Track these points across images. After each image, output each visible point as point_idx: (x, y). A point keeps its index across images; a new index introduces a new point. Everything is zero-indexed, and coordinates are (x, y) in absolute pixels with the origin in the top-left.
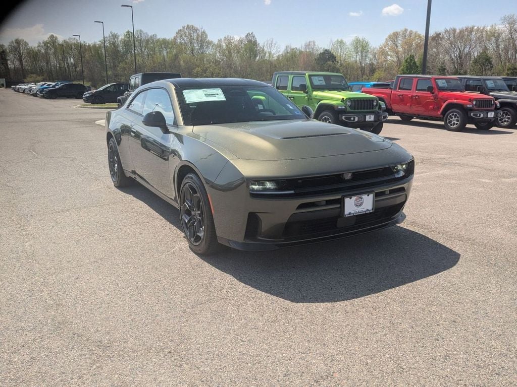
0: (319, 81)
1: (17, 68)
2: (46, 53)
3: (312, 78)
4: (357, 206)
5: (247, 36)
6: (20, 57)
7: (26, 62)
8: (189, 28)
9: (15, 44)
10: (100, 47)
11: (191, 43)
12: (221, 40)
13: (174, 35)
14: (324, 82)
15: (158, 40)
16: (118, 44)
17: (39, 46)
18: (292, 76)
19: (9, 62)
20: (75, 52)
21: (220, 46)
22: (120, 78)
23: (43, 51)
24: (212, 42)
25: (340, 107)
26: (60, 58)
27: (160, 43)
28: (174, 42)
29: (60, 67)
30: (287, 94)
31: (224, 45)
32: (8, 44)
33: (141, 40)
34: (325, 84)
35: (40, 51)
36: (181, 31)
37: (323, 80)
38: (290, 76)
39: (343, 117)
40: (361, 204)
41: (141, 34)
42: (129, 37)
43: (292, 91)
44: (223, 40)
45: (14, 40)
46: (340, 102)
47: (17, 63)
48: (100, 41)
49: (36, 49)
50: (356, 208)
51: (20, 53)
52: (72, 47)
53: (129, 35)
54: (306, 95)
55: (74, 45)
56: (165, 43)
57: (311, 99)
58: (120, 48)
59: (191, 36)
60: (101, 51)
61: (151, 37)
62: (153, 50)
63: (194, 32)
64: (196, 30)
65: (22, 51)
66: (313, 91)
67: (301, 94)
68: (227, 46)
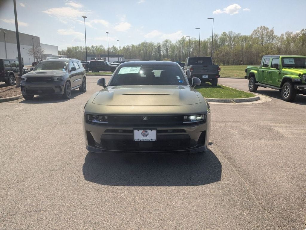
0: (290, 61)
1: (165, 55)
2: (180, 46)
3: (284, 59)
4: (143, 136)
5: (302, 31)
6: (167, 49)
7: (169, 51)
8: (262, 28)
9: (165, 42)
10: (207, 42)
11: (262, 37)
12: (283, 34)
13: (252, 33)
14: (294, 62)
15: (241, 37)
16: (217, 40)
17: (176, 43)
18: (272, 58)
19: (161, 52)
20: (194, 45)
21: (282, 38)
22: (214, 59)
23: (178, 45)
24: (277, 36)
25: (296, 80)
26: (186, 49)
27: (242, 38)
28: (251, 37)
29: (185, 54)
30: (268, 70)
31: (285, 38)
32: (162, 42)
33: (231, 37)
34: (294, 64)
35: (176, 45)
36: (256, 30)
37: (293, 60)
38: (271, 58)
39: (298, 87)
40: (147, 135)
41: (231, 33)
42: (224, 36)
43: (271, 68)
44: (284, 35)
45: (165, 40)
46: (297, 76)
47: (165, 53)
48: (208, 39)
49: (175, 44)
50: (143, 137)
51: (167, 46)
52: (192, 43)
53: (224, 34)
54: (278, 71)
55: (194, 41)
56: (245, 38)
57: (281, 74)
58: (218, 42)
59: (262, 33)
60: (208, 45)
61: (237, 35)
62: (238, 42)
63: (265, 30)
64: (267, 29)
65: (168, 46)
66: (283, 68)
67: (274, 70)
68: (287, 38)
